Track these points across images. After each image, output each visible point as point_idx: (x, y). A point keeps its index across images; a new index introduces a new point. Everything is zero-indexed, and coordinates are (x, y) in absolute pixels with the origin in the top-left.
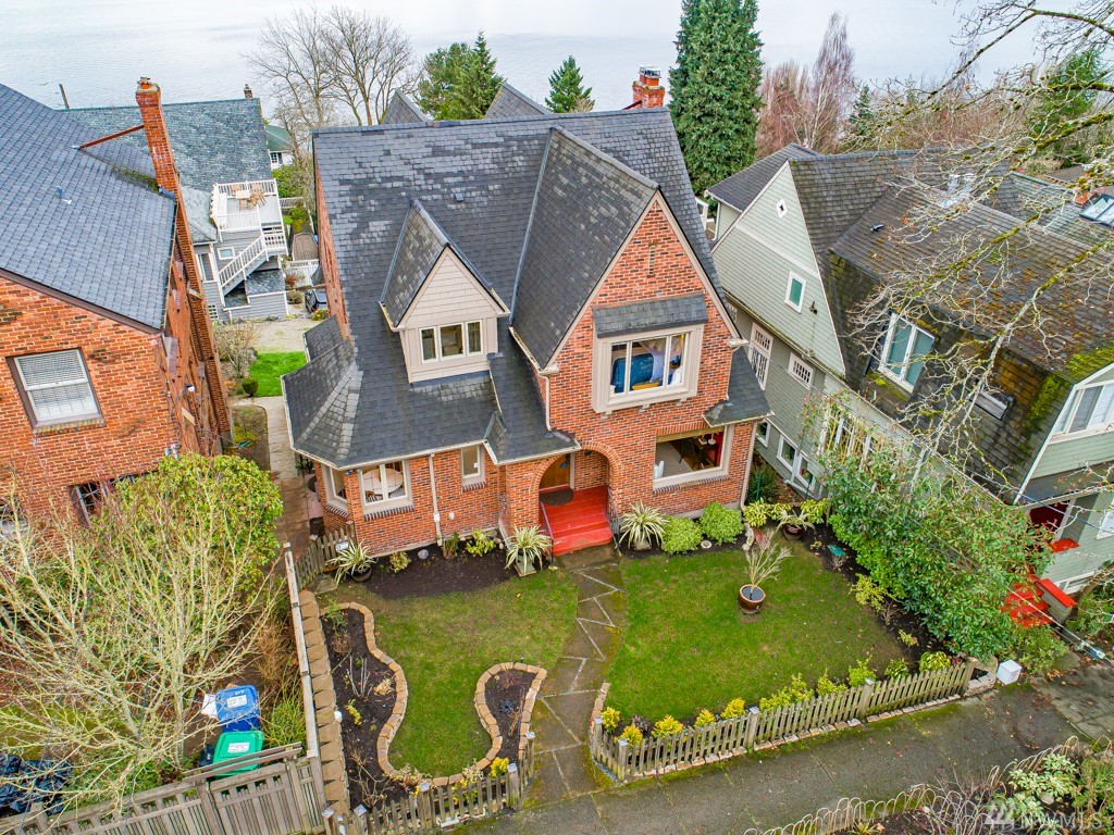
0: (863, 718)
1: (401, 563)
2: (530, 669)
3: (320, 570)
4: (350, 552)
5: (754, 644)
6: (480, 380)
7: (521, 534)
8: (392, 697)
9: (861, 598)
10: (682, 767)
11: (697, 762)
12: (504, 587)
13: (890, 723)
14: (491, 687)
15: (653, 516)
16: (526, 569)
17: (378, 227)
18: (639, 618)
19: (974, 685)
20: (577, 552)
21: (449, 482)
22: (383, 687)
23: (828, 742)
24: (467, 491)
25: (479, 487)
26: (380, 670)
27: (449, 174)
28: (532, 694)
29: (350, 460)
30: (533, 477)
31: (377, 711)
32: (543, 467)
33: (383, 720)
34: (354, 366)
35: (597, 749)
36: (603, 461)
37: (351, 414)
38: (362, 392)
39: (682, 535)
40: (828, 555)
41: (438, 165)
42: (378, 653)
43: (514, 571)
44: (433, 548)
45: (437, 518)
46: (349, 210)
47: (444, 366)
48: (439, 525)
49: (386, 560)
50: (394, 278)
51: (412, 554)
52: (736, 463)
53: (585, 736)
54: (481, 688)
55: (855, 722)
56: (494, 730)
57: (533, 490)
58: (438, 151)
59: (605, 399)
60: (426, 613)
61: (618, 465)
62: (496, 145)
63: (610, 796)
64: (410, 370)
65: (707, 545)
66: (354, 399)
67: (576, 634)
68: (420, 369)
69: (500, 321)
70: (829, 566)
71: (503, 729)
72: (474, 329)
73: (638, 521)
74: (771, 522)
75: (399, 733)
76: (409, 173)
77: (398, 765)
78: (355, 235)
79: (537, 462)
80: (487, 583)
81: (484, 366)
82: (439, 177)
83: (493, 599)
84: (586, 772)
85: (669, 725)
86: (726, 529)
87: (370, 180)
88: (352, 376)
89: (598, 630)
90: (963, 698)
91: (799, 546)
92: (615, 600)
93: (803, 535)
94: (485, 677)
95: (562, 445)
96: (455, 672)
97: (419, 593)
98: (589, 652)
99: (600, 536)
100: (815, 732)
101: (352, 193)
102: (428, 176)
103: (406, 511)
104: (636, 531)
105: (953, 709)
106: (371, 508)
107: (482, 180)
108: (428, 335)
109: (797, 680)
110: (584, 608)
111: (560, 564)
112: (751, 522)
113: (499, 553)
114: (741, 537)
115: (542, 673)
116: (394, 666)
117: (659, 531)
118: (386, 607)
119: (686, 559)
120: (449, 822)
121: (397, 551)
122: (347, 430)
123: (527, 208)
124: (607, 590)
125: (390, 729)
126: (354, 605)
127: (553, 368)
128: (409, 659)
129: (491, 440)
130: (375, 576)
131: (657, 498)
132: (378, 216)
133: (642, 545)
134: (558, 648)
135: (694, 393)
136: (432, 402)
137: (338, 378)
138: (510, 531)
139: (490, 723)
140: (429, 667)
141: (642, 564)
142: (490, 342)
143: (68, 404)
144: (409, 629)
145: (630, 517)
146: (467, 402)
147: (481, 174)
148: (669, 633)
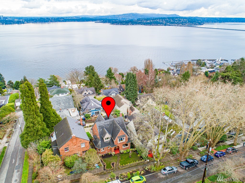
0: (137, 164)
1: (104, 156)
2: (114, 162)
7: (113, 153)
9: (138, 156)
10: (125, 168)
12: (112, 157)
13: (139, 164)
14: (112, 164)
15: (123, 150)
16: (113, 155)
17: (101, 130)
18: (122, 158)
21: (107, 149)
22: (104, 164)
24: (109, 149)
28: (115, 164)
29: (101, 148)
33: (105, 166)
34: (100, 141)
35: (119, 167)
36: (119, 146)
37: (100, 145)
39: (125, 152)
40: (136, 153)
41: (105, 124)
42: (104, 162)
43: (112, 156)
44: (106, 154)
47: (107, 140)
48: (106, 152)
50: (103, 134)
51: (104, 155)
52: (129, 146)
53: (118, 166)
54: (111, 164)
57: (114, 149)
58: (105, 123)
59: (119, 142)
60: (106, 159)
61: (120, 147)
62: (109, 122)
63: (120, 170)
65: (127, 152)
66: (100, 143)
67: (117, 160)
68: (105, 141)
69: (111, 137)
70: (136, 154)
71: (113, 166)
72: (109, 138)
74: (132, 150)
76: (103, 125)
77: (106, 169)
79: (114, 147)
80: (110, 157)
81: (110, 140)
82: (105, 125)
83: (111, 158)
84: (119, 168)
85: (124, 165)
86: (128, 151)
88: (100, 142)
89: (119, 160)
91: (134, 152)
92: (120, 157)
93: (135, 151)
95: (116, 146)
96: (109, 163)
98: (118, 161)
99: (118, 152)
100: (134, 165)
101: (99, 127)
103: (104, 151)
104: (121, 152)
105: (144, 163)
106: (101, 151)
107: (108, 125)
108: (106, 138)
109: (133, 162)
110: (118, 158)
111: (116, 155)
112: (131, 150)
113: (111, 154)
114: (130, 152)
117: (123, 152)
118: (103, 159)
119: (125, 154)
123: (112, 127)
127: (115, 141)
129: (110, 146)
130: (102, 157)
131: (123, 149)
133: (122, 153)
134: (116, 161)
135: (125, 141)
136: (106, 143)
138: (112, 152)
140: (107, 163)
142: (110, 138)
143: (83, 146)
144: (105, 160)
145: (121, 151)
146: (108, 143)
147: (108, 124)
148: (124, 159)
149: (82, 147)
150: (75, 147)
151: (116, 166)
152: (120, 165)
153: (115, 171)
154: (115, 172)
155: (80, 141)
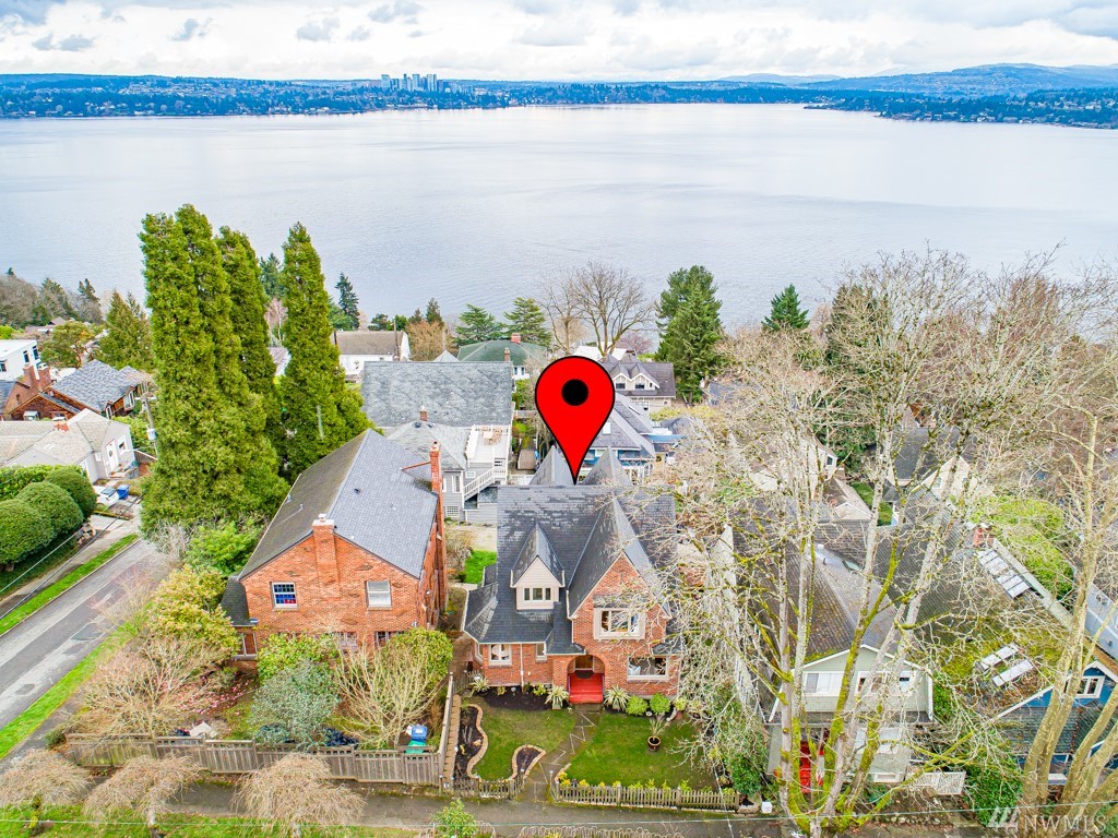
0: (680, 807)
1: (502, 692)
2: (539, 750)
3: (464, 686)
4: (480, 682)
5: (646, 764)
6: (549, 613)
7: (556, 689)
8: (480, 747)
10: (585, 803)
11: (593, 803)
12: (544, 713)
13: (692, 813)
14: (521, 753)
15: (623, 692)
16: (554, 706)
17: (518, 534)
18: (598, 740)
19: (743, 807)
20: (584, 704)
21: (529, 658)
22: (477, 743)
23: (655, 812)
24: (538, 663)
25: (543, 663)
26: (477, 735)
27: (555, 512)
28: (536, 760)
29: (485, 640)
30: (564, 663)
31: (472, 751)
32: (570, 659)
33: (473, 755)
34: (495, 598)
35: (552, 786)
36: (600, 661)
37: (489, 620)
38: (496, 611)
39: (637, 706)
41: (551, 507)
42: (479, 729)
43: (550, 706)
44: (519, 688)
45: (522, 673)
46: (507, 525)
47: (533, 604)
48: (522, 678)
49: (495, 688)
50: (519, 560)
51: (508, 688)
52: (674, 675)
53: (551, 782)
54: (516, 752)
55: (675, 808)
56: (515, 770)
57: (564, 670)
58: (553, 500)
59: (599, 634)
60: (506, 716)
61: (608, 665)
62: (581, 499)
63: (551, 805)
64: (518, 604)
65: (649, 714)
66: (492, 613)
67: (567, 741)
68: (522, 604)
69: (560, 589)
71: (519, 769)
72: (548, 590)
73: (614, 694)
75: (478, 763)
76: (537, 509)
77: (473, 773)
78: (507, 537)
79: (567, 657)
80: (535, 709)
81: (550, 607)
82: (550, 513)
83: (535, 718)
84: (545, 794)
85: (584, 784)
86: (659, 708)
87: (519, 511)
88: (493, 602)
89: (577, 741)
90: (736, 813)
92: (591, 730)
94: (520, 748)
95: (577, 651)
96: (510, 744)
97: (506, 707)
98: (569, 752)
99: (595, 697)
100: (652, 806)
101: (511, 517)
102: (545, 512)
103: (508, 667)
104: (613, 700)
106: (493, 663)
107: (571, 515)
108: (527, 591)
109: (651, 782)
110: (575, 730)
111: (573, 707)
112: (677, 707)
113: (545, 696)
114: (668, 714)
115: (544, 752)
116: (484, 735)
117: (622, 701)
118: (490, 710)
119: (635, 719)
120: (485, 796)
121: (501, 685)
122: (486, 627)
123: (589, 531)
124: (589, 724)
125: (475, 760)
126: (476, 706)
127: (576, 615)
128: (492, 734)
129: (547, 643)
130: (489, 695)
131: (629, 685)
132: (519, 529)
133: (614, 707)
134: (555, 744)
135: (643, 637)
136: (526, 620)
137: (488, 601)
138: (551, 686)
139: (515, 766)
140: (499, 739)
141: (614, 716)
142: (554, 597)
143: (381, 600)
144: (496, 722)
145: (611, 692)
146: (541, 622)
147: (571, 513)
148: (609, 750)
149: (373, 603)
150: (332, 590)
151: (536, 774)
152: (562, 773)
153: (514, 802)
154: (513, 808)
155: (362, 568)
